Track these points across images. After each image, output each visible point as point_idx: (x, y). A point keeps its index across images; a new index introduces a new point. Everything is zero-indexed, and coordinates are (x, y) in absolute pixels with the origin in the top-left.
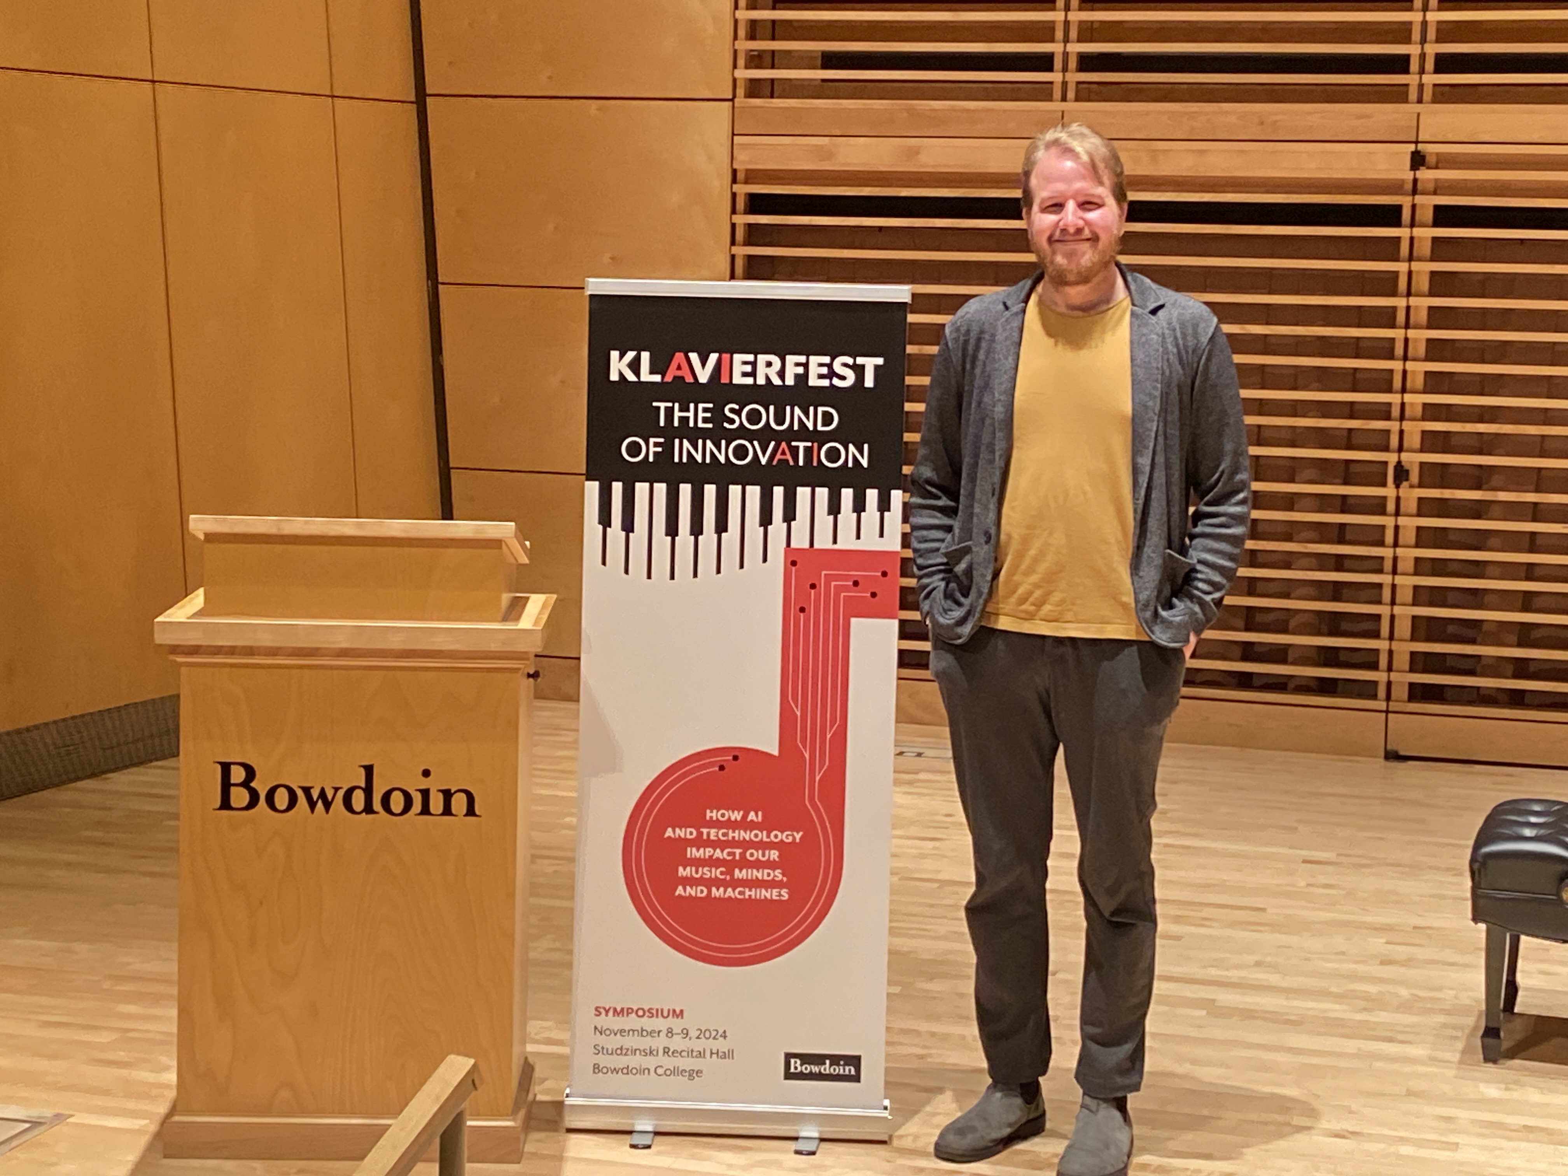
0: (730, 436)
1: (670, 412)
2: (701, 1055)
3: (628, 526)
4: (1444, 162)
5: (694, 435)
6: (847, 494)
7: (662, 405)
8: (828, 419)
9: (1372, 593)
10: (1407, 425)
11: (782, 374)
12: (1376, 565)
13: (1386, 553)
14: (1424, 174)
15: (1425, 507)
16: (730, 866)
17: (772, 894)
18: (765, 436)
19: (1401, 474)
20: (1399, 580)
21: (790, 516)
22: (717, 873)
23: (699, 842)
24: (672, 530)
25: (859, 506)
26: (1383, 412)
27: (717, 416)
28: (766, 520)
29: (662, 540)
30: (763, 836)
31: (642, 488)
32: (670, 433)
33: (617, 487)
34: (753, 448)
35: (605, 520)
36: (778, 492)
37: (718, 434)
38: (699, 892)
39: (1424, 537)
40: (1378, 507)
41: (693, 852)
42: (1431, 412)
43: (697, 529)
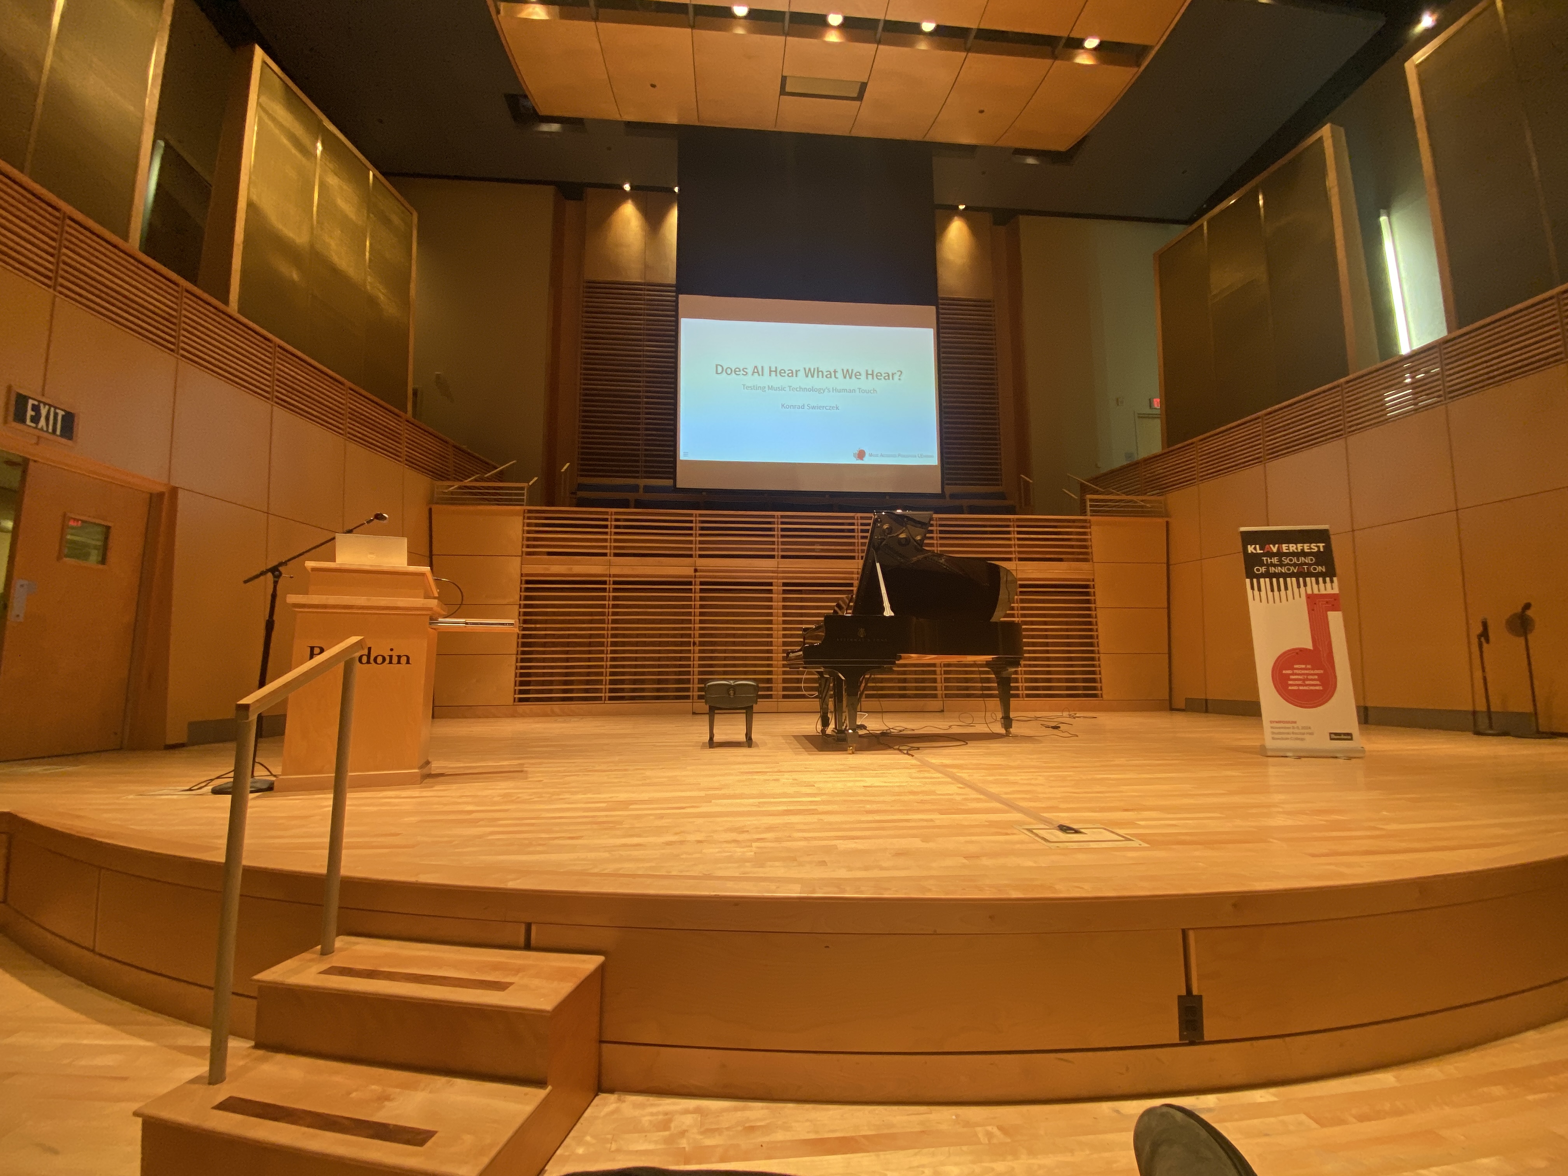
0: (1285, 565)
1: (1267, 560)
2: (1303, 734)
3: (1259, 590)
4: (701, 571)
5: (1275, 566)
6: (1321, 579)
7: (1265, 558)
8: (1312, 560)
9: (688, 673)
10: (695, 632)
11: (1297, 549)
12: (689, 666)
13: (691, 663)
14: (697, 574)
15: (701, 651)
16: (1304, 680)
17: (1317, 688)
18: (1295, 565)
19: (694, 643)
20: (695, 669)
21: (1305, 585)
22: (1300, 682)
23: (1293, 674)
24: (1272, 590)
25: (1325, 582)
26: (690, 629)
27: (1280, 561)
28: (1299, 587)
29: (1270, 594)
30: (1312, 672)
31: (1262, 580)
32: (1268, 565)
33: (1255, 580)
34: (1292, 568)
35: (1252, 588)
36: (1301, 580)
37: (1281, 565)
38: (1295, 688)
39: (701, 659)
40: (689, 651)
41: (1292, 677)
42: (701, 629)
43: (1279, 590)
